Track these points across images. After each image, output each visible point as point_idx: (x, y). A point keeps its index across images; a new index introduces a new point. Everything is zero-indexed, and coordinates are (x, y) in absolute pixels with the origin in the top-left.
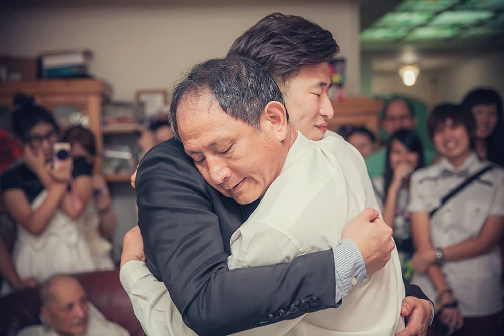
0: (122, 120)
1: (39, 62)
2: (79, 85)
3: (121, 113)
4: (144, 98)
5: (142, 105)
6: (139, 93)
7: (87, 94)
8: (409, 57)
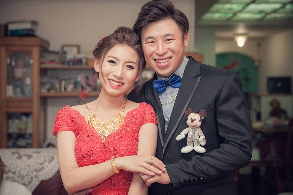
0: (52, 62)
1: (6, 26)
2: (28, 41)
3: (52, 57)
4: (66, 49)
5: (65, 53)
6: (63, 46)
7: (32, 46)
8: (241, 30)
